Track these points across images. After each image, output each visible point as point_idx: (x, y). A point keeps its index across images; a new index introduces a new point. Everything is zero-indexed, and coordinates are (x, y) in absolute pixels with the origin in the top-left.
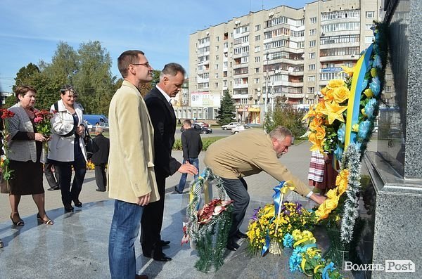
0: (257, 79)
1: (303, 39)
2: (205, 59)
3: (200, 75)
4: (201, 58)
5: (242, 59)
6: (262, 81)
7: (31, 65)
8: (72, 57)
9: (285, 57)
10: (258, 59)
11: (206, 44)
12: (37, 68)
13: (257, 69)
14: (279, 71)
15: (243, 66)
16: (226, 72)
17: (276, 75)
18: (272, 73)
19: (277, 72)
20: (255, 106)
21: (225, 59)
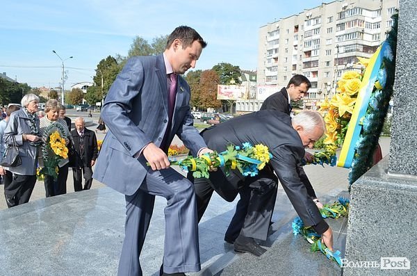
0: (328, 73)
1: (378, 31)
2: (274, 52)
3: (268, 68)
4: (270, 51)
5: (312, 52)
6: (333, 75)
7: (109, 57)
8: (146, 50)
9: (358, 50)
10: (329, 52)
11: (276, 36)
12: (115, 60)
13: (328, 63)
14: (352, 64)
15: (313, 59)
16: (295, 66)
17: (348, 68)
18: (343, 67)
19: (348, 65)
20: (323, 101)
21: (295, 52)
